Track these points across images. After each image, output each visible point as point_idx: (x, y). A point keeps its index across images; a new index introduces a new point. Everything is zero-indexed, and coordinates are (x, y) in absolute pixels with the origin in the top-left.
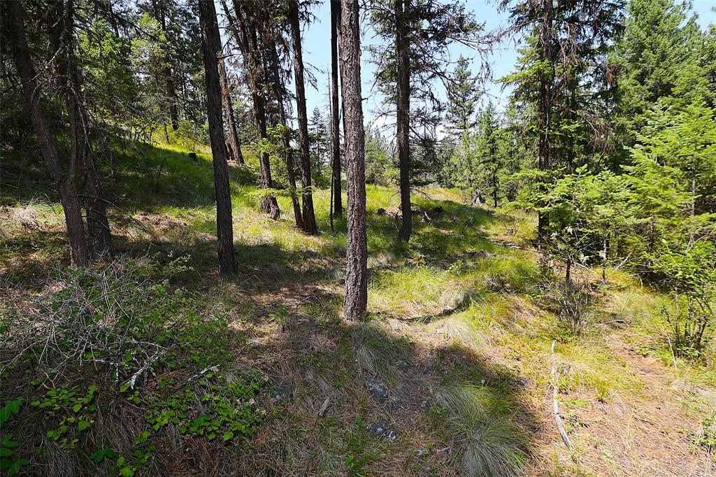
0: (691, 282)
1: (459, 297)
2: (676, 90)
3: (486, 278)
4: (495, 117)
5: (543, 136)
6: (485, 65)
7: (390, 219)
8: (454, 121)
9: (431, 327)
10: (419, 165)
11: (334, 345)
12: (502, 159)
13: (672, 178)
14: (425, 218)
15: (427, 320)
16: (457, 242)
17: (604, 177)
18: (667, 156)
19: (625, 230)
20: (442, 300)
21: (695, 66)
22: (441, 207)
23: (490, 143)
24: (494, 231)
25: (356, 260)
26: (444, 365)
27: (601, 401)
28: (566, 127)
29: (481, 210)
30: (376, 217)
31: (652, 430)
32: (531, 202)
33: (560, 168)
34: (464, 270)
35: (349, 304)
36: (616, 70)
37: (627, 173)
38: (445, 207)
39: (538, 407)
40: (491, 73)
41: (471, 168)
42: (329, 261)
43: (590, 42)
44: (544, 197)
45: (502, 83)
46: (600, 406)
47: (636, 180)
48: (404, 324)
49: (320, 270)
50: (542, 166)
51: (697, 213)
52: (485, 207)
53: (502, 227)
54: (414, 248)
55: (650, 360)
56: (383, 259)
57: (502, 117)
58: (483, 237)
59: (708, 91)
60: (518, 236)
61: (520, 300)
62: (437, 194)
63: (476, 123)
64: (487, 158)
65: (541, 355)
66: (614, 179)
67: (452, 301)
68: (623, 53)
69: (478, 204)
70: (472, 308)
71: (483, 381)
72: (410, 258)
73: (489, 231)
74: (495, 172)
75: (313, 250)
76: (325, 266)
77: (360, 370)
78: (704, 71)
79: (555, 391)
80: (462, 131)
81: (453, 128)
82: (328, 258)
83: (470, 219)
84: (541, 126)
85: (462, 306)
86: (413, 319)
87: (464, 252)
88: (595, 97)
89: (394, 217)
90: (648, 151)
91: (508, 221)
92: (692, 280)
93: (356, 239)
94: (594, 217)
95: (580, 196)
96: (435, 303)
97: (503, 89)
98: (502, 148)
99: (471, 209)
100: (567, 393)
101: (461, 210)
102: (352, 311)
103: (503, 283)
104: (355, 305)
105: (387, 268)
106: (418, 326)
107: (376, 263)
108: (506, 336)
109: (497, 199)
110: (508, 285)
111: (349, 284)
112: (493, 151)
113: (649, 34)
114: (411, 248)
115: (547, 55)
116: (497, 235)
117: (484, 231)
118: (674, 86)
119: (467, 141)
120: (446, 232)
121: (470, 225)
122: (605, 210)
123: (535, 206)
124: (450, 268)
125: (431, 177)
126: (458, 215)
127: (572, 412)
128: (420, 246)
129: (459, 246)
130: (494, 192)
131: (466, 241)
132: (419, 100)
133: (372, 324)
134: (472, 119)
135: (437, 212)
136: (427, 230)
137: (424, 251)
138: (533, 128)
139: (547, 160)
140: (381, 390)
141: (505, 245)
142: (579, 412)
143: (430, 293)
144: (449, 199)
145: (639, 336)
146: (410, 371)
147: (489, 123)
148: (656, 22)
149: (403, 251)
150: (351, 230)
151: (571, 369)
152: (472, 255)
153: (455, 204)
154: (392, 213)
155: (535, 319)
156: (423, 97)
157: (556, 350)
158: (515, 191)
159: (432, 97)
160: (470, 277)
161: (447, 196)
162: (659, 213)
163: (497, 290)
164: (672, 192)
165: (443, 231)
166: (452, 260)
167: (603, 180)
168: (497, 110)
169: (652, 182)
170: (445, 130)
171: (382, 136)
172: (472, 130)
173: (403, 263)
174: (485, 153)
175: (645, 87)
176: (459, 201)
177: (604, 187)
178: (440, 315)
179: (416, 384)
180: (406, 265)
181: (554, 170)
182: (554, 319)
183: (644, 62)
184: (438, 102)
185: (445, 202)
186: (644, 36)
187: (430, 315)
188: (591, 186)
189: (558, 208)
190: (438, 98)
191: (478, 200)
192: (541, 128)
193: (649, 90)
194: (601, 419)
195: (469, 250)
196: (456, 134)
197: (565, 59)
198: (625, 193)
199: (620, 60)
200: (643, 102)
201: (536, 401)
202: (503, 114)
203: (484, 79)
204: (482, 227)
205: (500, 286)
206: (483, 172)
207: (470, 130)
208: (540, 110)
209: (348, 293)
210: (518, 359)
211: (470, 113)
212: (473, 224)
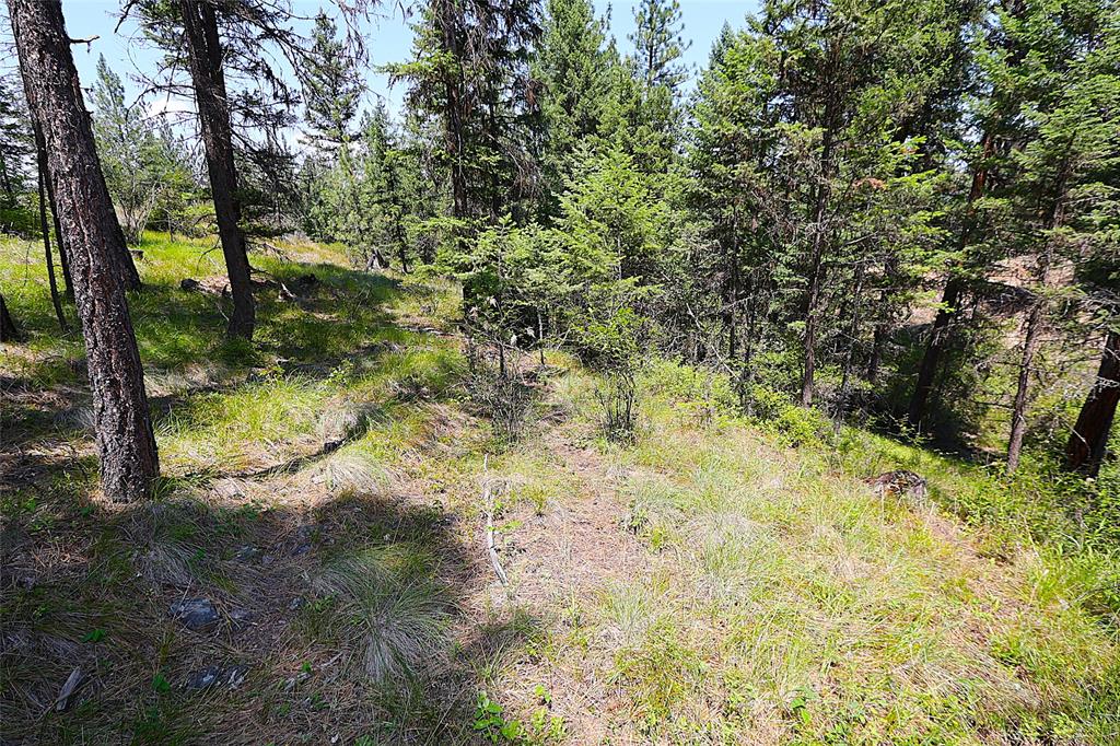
0: (617, 355)
1: (350, 418)
2: (602, 129)
3: (391, 383)
4: (390, 130)
5: (455, 168)
6: (353, 35)
7: (211, 300)
8: (320, 127)
9: (302, 476)
10: (257, 198)
11: (82, 560)
12: (407, 199)
13: (600, 235)
14: (284, 295)
15: (294, 467)
16: (345, 332)
17: (532, 232)
18: (593, 208)
19: (560, 300)
20: (320, 428)
21: (616, 103)
22: (313, 275)
23: (386, 171)
24: (405, 310)
25: (114, 382)
26: (327, 531)
27: (540, 515)
28: (484, 158)
29: (383, 278)
30: (178, 297)
31: (589, 528)
32: (450, 265)
33: (483, 216)
34: (357, 375)
35: (114, 472)
36: (538, 88)
37: (559, 227)
38: (320, 274)
39: (469, 546)
40: (365, 52)
41: (359, 209)
42: (61, 393)
43: (505, 40)
44: (465, 258)
45: (389, 74)
46: (540, 520)
47: (566, 236)
48: (251, 483)
49: (34, 415)
50: (458, 213)
51: (624, 277)
52: (388, 274)
53: (415, 304)
54: (265, 348)
55: (589, 452)
56: (200, 375)
57: (400, 132)
58: (388, 321)
59: (628, 136)
60: (438, 317)
61: (443, 409)
62: (305, 253)
63: (360, 135)
64: (384, 196)
65: (471, 477)
66: (543, 235)
67: (339, 429)
68: (547, 67)
69: (377, 269)
70: (371, 432)
71: (387, 537)
72: (256, 366)
73: (396, 311)
74: (399, 218)
75: (11, 375)
76: (51, 405)
77: (155, 591)
78: (623, 111)
79: (489, 519)
80: (339, 145)
81: (321, 138)
82: (58, 387)
83: (365, 293)
84: (451, 151)
85: (355, 432)
86: (267, 472)
87: (358, 347)
88: (518, 120)
89: (220, 295)
90: (576, 200)
91: (424, 296)
92: (618, 352)
93: (107, 340)
94: (525, 285)
95: (506, 256)
96: (308, 437)
97: (391, 84)
98: (406, 181)
99: (366, 277)
100: (502, 518)
101: (349, 280)
102: (123, 484)
103: (418, 387)
104: (128, 469)
105: (209, 389)
106: (279, 481)
107: (184, 384)
108: (426, 462)
109: (406, 262)
110: (425, 389)
111: (106, 433)
112: (392, 184)
113: (571, 50)
114: (257, 349)
115: (451, 45)
116: (407, 317)
117: (389, 311)
118: (600, 124)
119: (349, 165)
120: (326, 317)
121: (366, 303)
122: (535, 275)
123: (456, 271)
124: (332, 375)
125: (288, 222)
126: (344, 288)
127: (508, 540)
128: (277, 343)
129: (347, 338)
130: (401, 251)
131: (359, 329)
132: (246, 75)
133: (176, 498)
134: (353, 126)
135: (306, 284)
136: (289, 314)
137: (282, 352)
138: (441, 154)
139: (464, 203)
140: (208, 610)
141: (420, 331)
142: (517, 536)
143: (298, 420)
144: (328, 262)
145: (578, 426)
146: (267, 559)
147: (382, 139)
148: (577, 36)
149: (241, 354)
150: (91, 321)
151: (507, 486)
152: (372, 351)
153: (339, 269)
154: (215, 287)
155: (463, 429)
156: (253, 71)
157: (489, 467)
158: (432, 250)
159: (269, 75)
160: (367, 386)
161: (323, 256)
162: (591, 277)
163: (408, 398)
164: (600, 252)
165: (320, 316)
166: (336, 362)
167: (531, 236)
168: (391, 119)
169: (582, 239)
170: (307, 141)
171: (176, 136)
172: (355, 145)
173: (244, 378)
174: (379, 187)
175: (572, 119)
176: (346, 265)
177: (532, 245)
178: (319, 454)
179: (279, 576)
180: (249, 380)
181: (475, 219)
182: (487, 425)
183: (569, 85)
184: (282, 85)
185: (320, 266)
186: (567, 50)
187: (299, 457)
188: (520, 243)
189: (481, 273)
190: (282, 79)
191: (376, 262)
192: (452, 156)
193: (577, 123)
194: (540, 536)
195: (365, 342)
196: (327, 149)
197: (474, 56)
198: (557, 253)
199: (544, 75)
200: (571, 138)
201: (466, 540)
202: (401, 127)
203: (354, 60)
204: (386, 305)
205: (413, 392)
206: (379, 217)
207: (350, 146)
208: (448, 128)
209: (105, 450)
210: (442, 492)
211: (348, 116)
212: (370, 302)
